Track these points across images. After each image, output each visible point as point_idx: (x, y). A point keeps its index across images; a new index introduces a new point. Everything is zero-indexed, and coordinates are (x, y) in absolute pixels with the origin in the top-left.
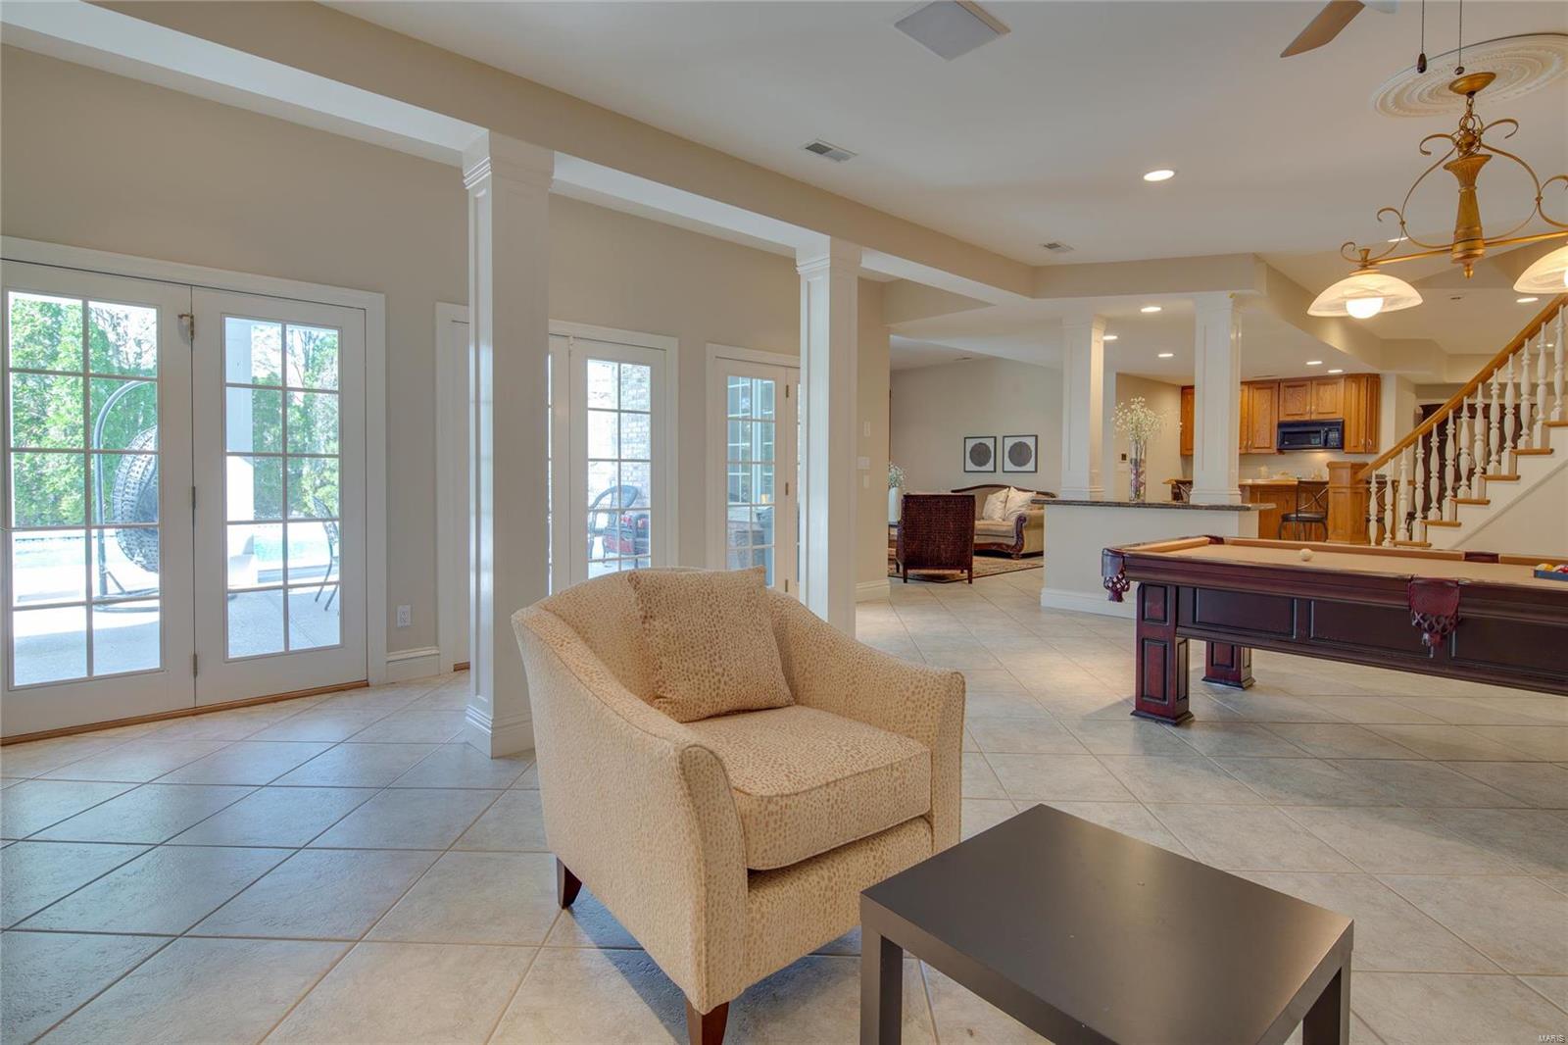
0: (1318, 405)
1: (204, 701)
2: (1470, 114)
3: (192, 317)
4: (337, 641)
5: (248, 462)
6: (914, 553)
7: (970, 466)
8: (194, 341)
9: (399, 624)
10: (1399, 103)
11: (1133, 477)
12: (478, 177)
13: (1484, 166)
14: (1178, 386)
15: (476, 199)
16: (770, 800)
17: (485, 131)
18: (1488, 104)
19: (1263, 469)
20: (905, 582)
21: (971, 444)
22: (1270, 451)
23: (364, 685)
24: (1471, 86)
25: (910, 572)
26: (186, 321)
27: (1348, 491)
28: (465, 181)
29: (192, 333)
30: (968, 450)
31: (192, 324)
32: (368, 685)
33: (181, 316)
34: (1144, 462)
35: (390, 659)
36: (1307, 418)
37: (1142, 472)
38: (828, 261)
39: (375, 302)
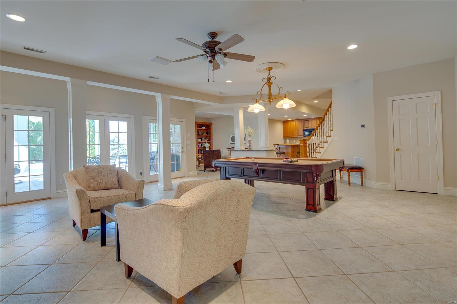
0: (311, 125)
1: (8, 202)
2: (269, 75)
3: (5, 115)
4: (43, 188)
5: (26, 148)
6: (206, 164)
7: (231, 142)
8: (6, 121)
9: (59, 184)
10: (259, 71)
11: (249, 144)
12: (69, 86)
13: (272, 85)
14: (282, 121)
15: (69, 91)
16: (95, 198)
17: (70, 78)
18: (272, 73)
19: (294, 141)
20: (205, 172)
21: (231, 136)
22: (302, 136)
23: (50, 198)
24: (270, 69)
25: (207, 169)
26: (4, 117)
27: (303, 146)
28: (67, 87)
29: (5, 119)
30: (231, 138)
31: (5, 117)
32: (51, 198)
33: (2, 115)
34: (251, 141)
35: (57, 192)
36: (309, 128)
37: (251, 143)
38: (161, 99)
39: (52, 110)
